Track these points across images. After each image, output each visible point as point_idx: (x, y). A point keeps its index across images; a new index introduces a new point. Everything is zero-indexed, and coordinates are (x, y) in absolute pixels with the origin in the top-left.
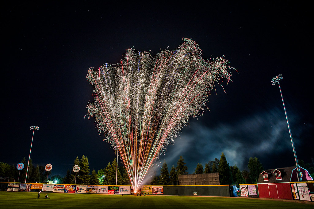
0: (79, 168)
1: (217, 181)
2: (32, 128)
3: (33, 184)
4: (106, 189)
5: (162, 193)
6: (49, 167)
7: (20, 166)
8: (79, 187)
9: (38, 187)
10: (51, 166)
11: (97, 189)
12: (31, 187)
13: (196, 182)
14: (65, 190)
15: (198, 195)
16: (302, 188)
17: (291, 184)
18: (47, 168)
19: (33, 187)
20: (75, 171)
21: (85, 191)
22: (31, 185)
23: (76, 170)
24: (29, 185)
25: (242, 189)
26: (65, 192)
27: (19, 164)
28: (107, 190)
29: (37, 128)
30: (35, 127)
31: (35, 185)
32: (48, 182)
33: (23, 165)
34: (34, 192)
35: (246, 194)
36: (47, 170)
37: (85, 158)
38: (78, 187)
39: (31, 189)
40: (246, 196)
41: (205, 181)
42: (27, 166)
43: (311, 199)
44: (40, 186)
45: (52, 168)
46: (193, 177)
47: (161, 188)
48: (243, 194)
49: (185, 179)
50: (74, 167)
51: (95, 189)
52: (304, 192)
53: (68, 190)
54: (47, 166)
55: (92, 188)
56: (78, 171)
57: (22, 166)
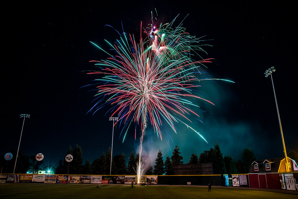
0: (72, 157)
1: (210, 171)
2: (22, 116)
3: (22, 175)
4: (99, 179)
5: (156, 183)
6: (40, 157)
7: (8, 156)
8: (72, 177)
9: (28, 178)
10: (43, 156)
11: (90, 179)
12: (20, 178)
13: (190, 172)
14: (57, 180)
15: (191, 184)
16: (288, 179)
17: (279, 174)
18: (39, 158)
19: (22, 178)
20: (67, 160)
21: (78, 181)
22: (20, 176)
23: (69, 159)
24: (18, 176)
25: (234, 178)
26: (57, 182)
27: (8, 154)
28: (101, 179)
29: (28, 116)
30: (26, 115)
31: (24, 176)
32: (40, 172)
33: (12, 155)
34: (23, 183)
35: (237, 184)
36: (38, 159)
37: (79, 146)
38: (70, 177)
39: (20, 180)
40: (238, 186)
41: (199, 171)
42: (16, 156)
43: (296, 189)
44: (30, 177)
45: (43, 157)
46: (187, 167)
47: (155, 177)
48: (235, 184)
49: (180, 168)
50: (67, 156)
51: (88, 179)
52: (290, 182)
53: (60, 181)
54: (38, 155)
55: (85, 178)
56: (71, 160)
57: (10, 156)
